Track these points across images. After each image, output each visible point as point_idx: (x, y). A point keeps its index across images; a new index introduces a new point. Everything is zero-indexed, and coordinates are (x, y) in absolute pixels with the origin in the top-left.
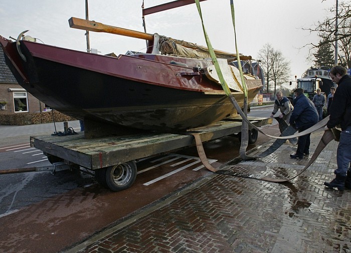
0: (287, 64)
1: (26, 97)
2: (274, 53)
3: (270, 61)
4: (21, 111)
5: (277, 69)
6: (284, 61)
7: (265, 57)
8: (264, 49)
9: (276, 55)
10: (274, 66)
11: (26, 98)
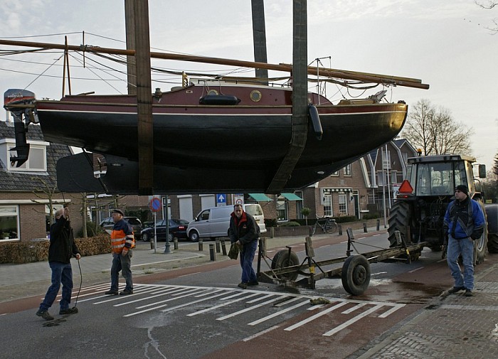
0: (462, 138)
1: (16, 214)
2: (435, 118)
3: (428, 133)
4: (7, 239)
5: (444, 147)
6: (456, 133)
7: (418, 126)
8: (416, 112)
9: (439, 122)
10: (438, 143)
11: (15, 217)
